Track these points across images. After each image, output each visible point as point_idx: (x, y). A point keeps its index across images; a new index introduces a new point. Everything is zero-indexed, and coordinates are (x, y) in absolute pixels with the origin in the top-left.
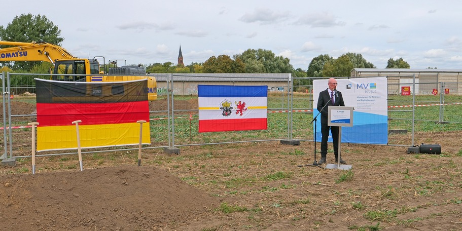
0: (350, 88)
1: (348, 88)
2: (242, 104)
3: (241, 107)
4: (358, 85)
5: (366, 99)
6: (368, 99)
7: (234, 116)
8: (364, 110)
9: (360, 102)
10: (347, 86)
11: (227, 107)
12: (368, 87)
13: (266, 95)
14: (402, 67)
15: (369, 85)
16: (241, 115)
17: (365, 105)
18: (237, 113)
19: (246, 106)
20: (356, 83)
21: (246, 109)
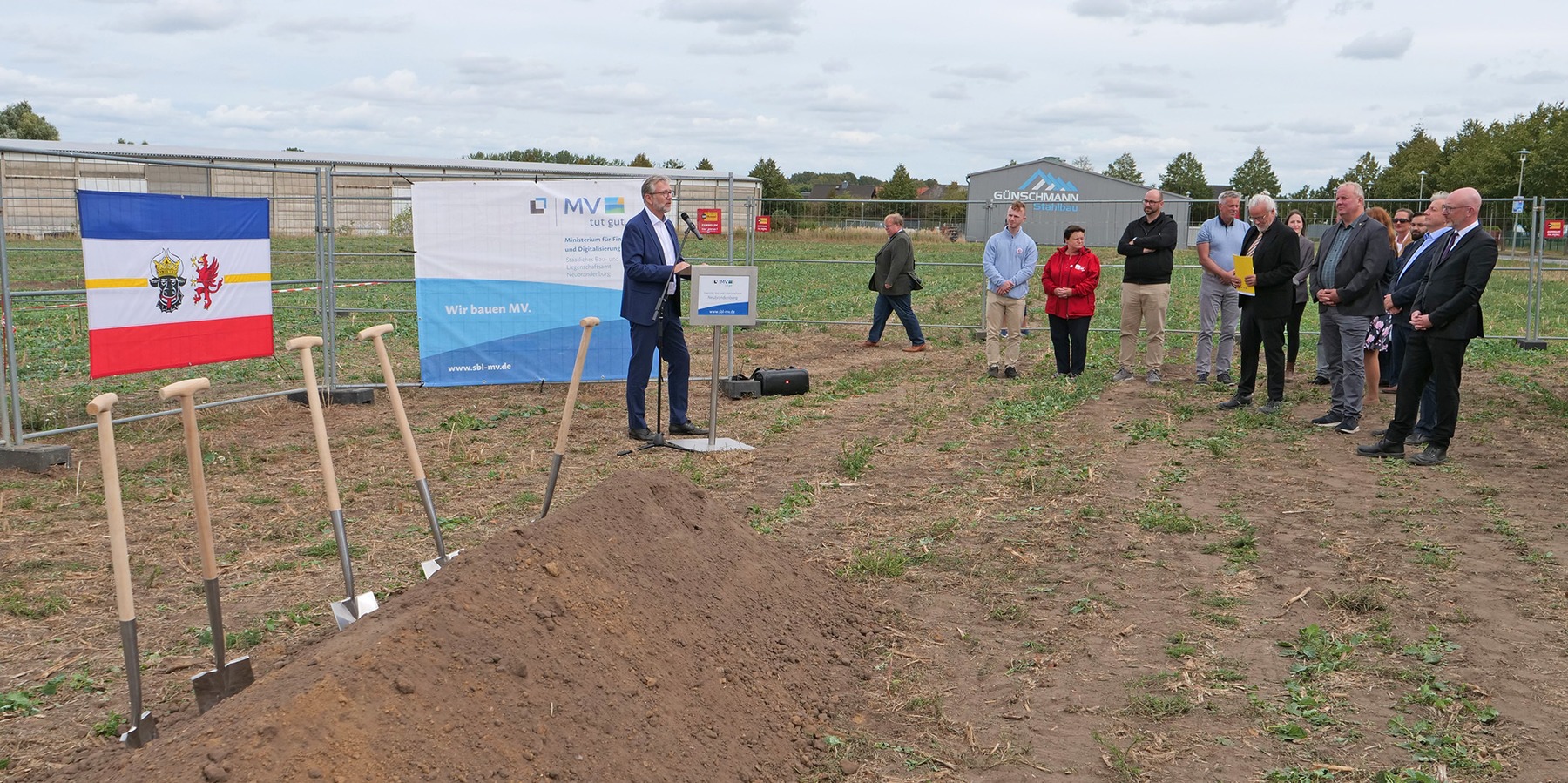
0: (541, 211)
1: (534, 210)
2: (210, 263)
3: (208, 274)
4: (567, 201)
5: (593, 245)
6: (602, 244)
7: (189, 311)
8: (588, 278)
9: (577, 254)
10: (533, 204)
11: (169, 277)
12: (601, 210)
13: (264, 233)
14: (29, 134)
15: (602, 203)
16: (207, 306)
17: (592, 264)
18: (197, 300)
19: (221, 273)
20: (562, 197)
21: (220, 284)
